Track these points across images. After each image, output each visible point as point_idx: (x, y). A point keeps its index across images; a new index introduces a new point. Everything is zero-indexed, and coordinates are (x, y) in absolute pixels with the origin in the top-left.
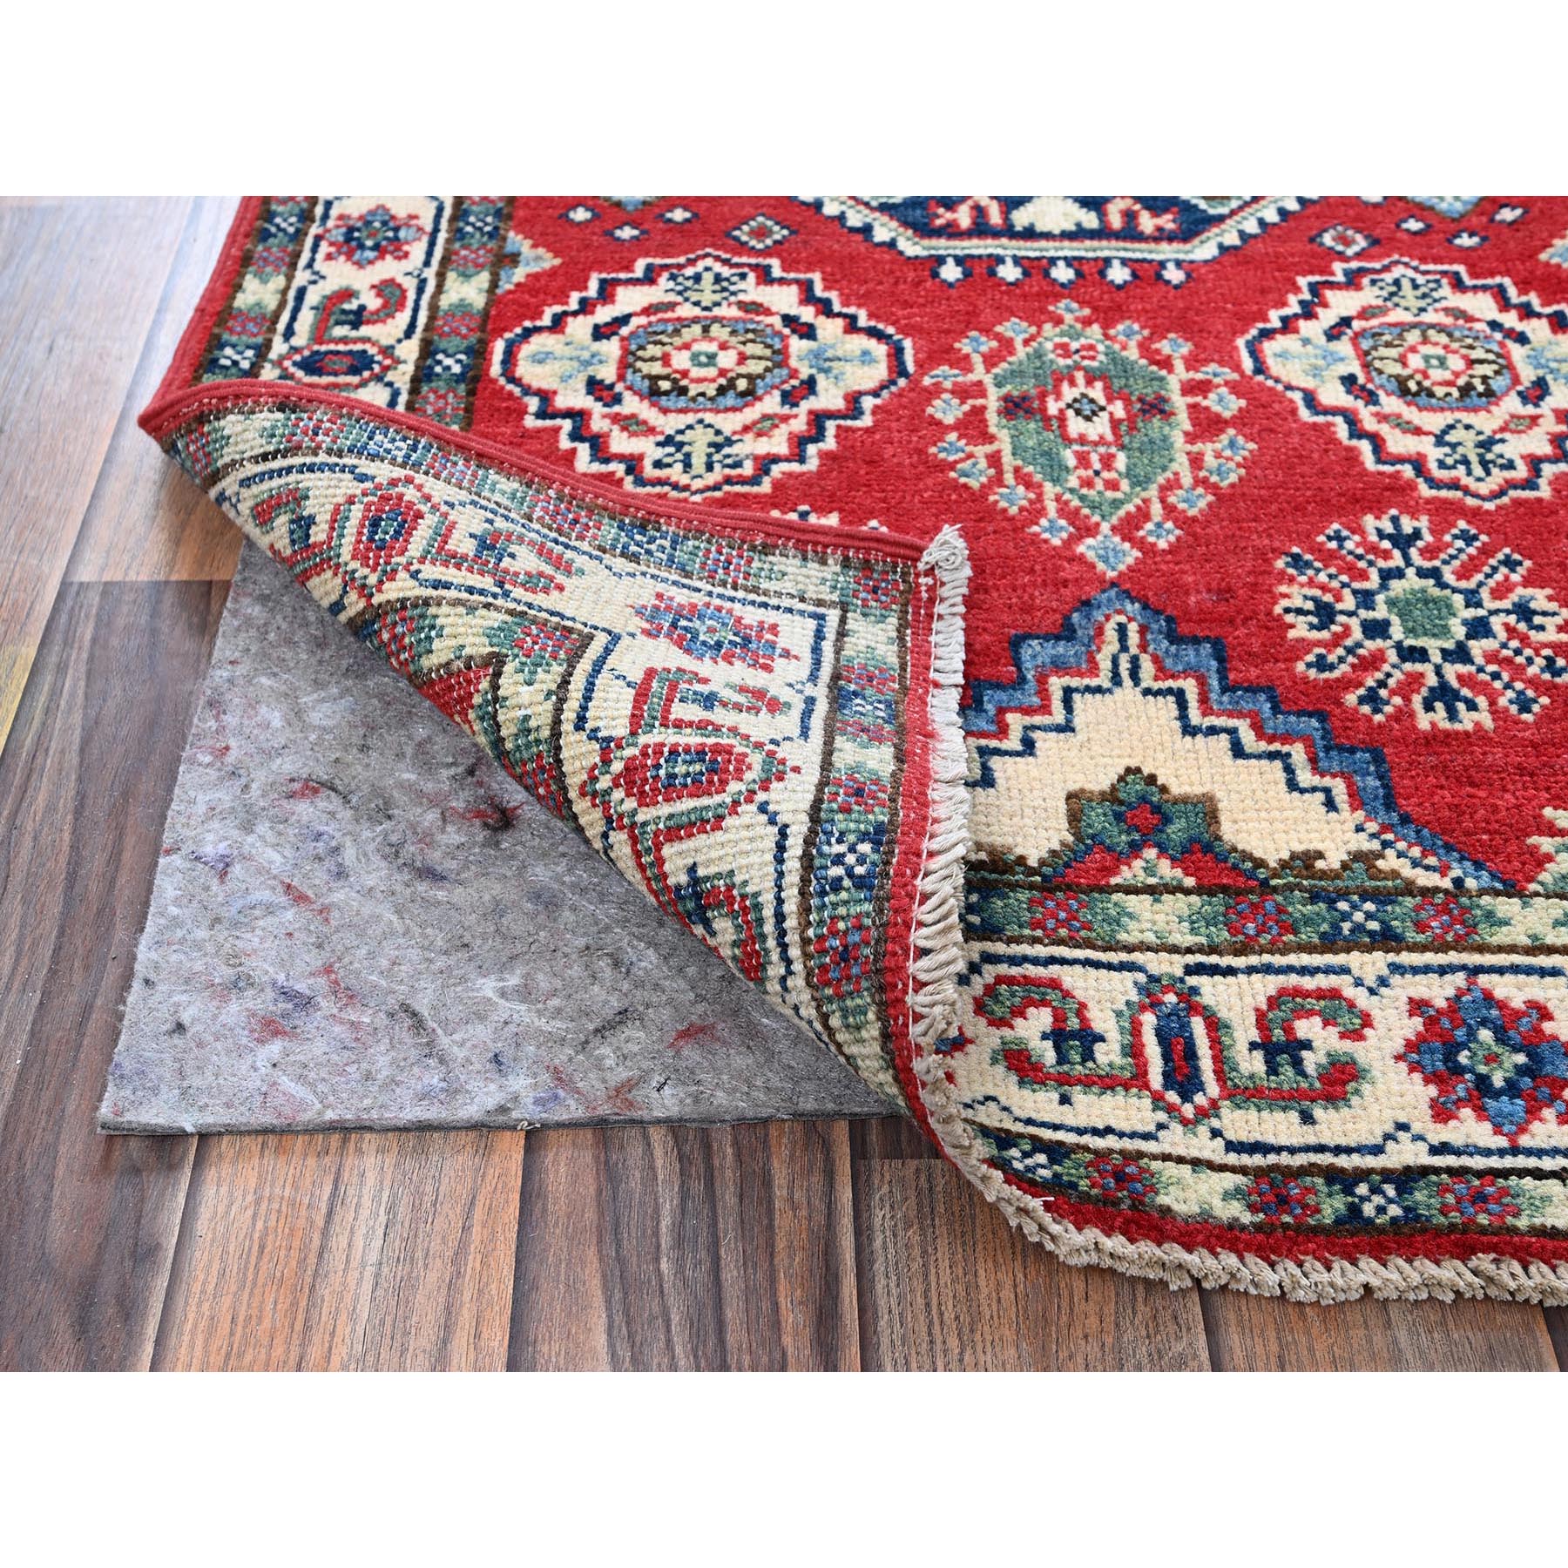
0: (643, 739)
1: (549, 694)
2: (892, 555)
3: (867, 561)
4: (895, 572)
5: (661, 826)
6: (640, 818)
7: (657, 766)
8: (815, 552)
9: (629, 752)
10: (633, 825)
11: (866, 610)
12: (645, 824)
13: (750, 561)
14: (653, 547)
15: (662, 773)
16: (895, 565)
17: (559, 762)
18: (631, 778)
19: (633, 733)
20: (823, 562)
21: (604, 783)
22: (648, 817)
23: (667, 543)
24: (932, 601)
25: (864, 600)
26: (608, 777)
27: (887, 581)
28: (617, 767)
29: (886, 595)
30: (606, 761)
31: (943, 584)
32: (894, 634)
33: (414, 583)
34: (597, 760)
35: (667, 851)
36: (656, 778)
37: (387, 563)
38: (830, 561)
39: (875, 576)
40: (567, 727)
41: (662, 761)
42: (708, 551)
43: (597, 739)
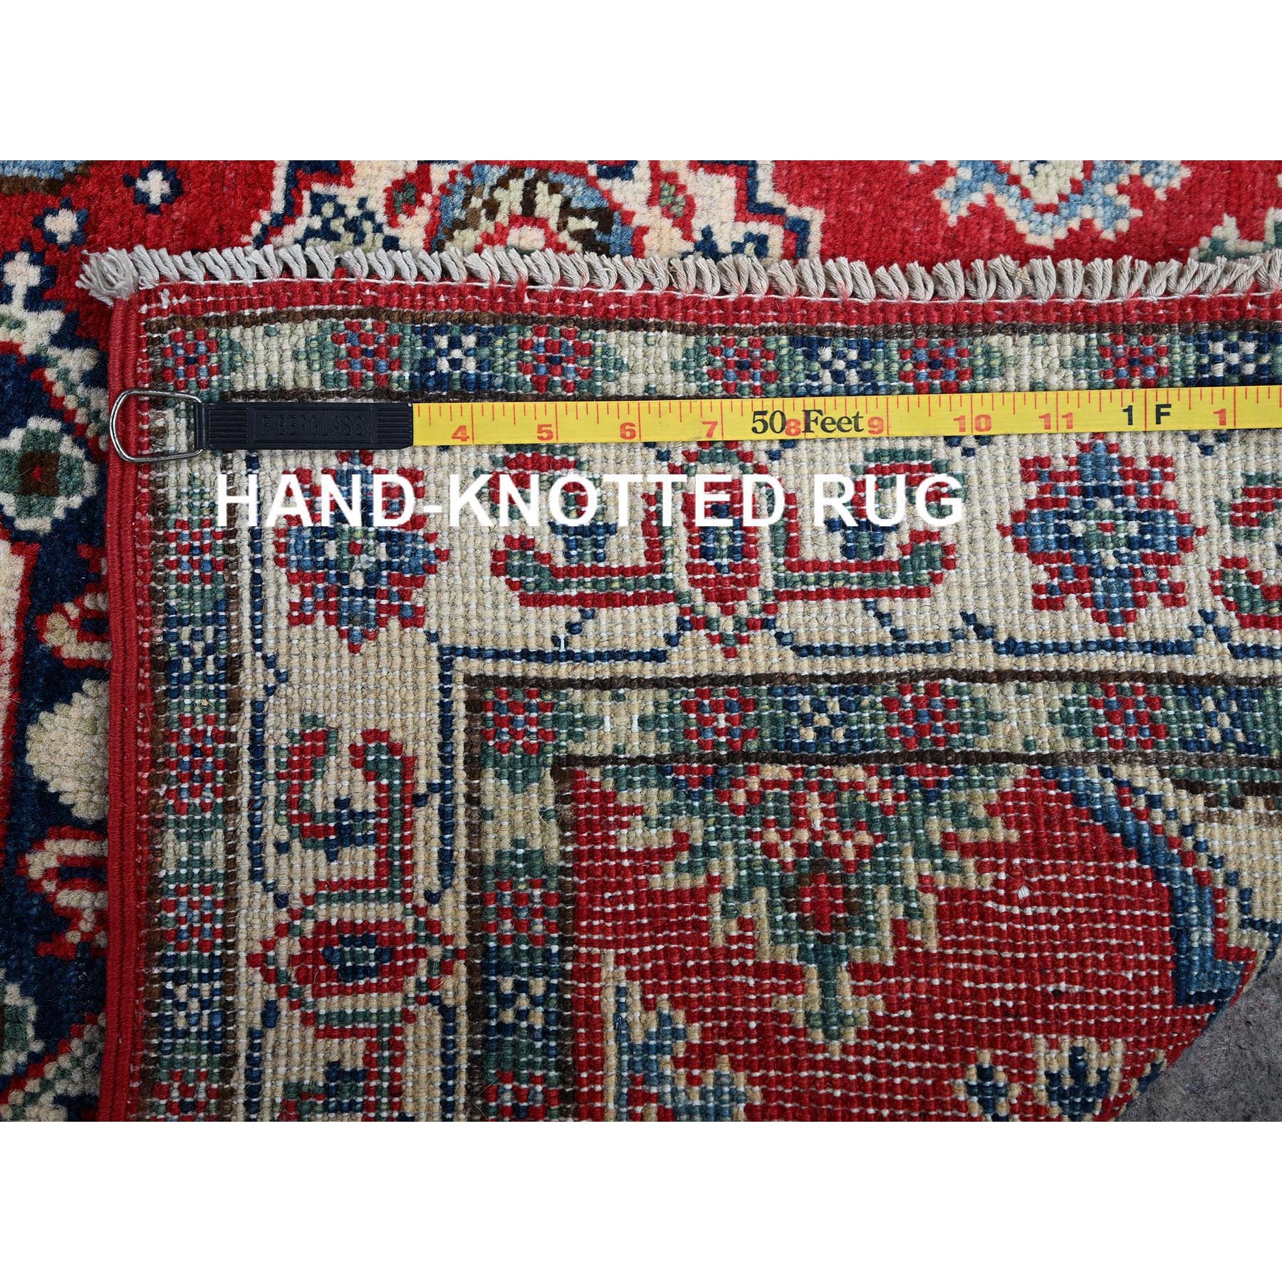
0: (685, 587)
1: (617, 698)
2: (139, 345)
3: (153, 377)
4: (160, 340)
5: (781, 560)
6: (770, 585)
7: (718, 567)
8: (150, 444)
9: (699, 599)
10: (776, 593)
11: (226, 366)
12: (777, 580)
13: (182, 525)
14: (198, 647)
15: (725, 561)
16: (152, 342)
17: (697, 680)
18: (724, 595)
19: (677, 597)
20: (163, 432)
21: (728, 625)
22: (770, 574)
23: (186, 631)
24: (191, 290)
25: (211, 372)
26: (722, 619)
27: (174, 349)
28: (714, 609)
29: (196, 346)
30: (707, 623)
31: (163, 278)
32: (260, 330)
33: (449, 898)
34: (703, 632)
35: (808, 553)
36: (732, 568)
37: (415, 938)
38: (160, 423)
39: (170, 363)
40: (662, 669)
41: (711, 563)
42: (180, 578)
43: (679, 635)
